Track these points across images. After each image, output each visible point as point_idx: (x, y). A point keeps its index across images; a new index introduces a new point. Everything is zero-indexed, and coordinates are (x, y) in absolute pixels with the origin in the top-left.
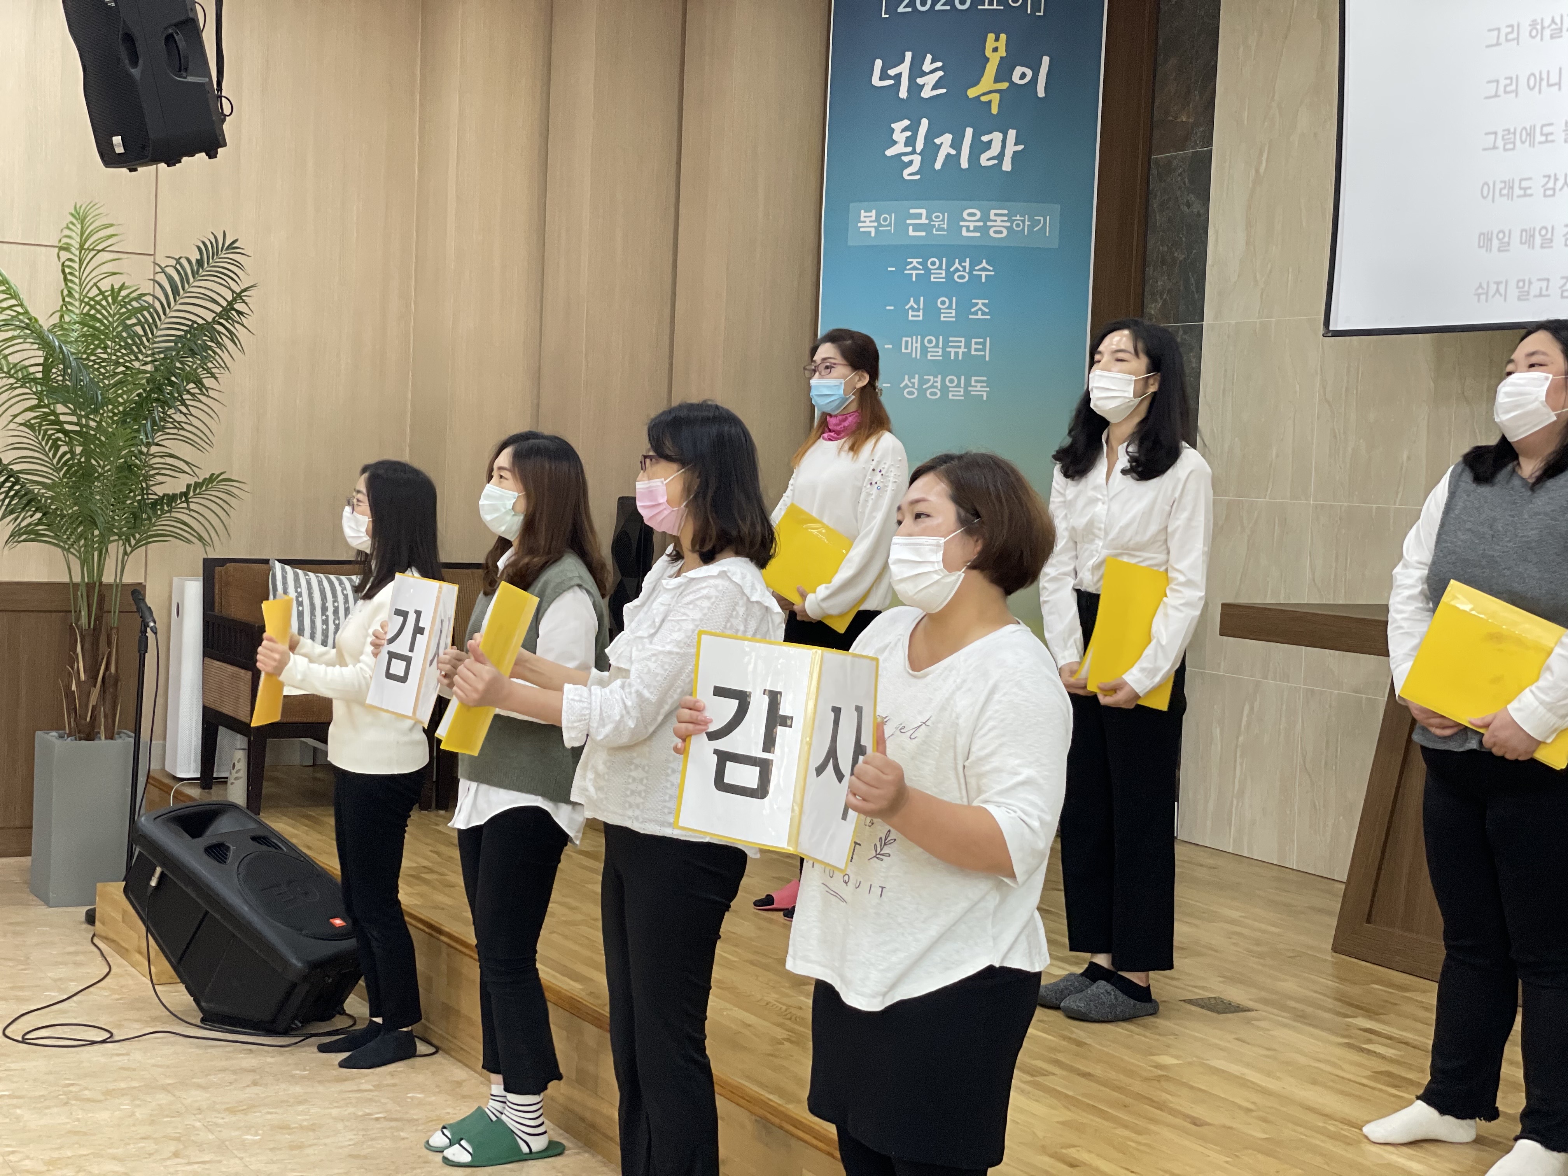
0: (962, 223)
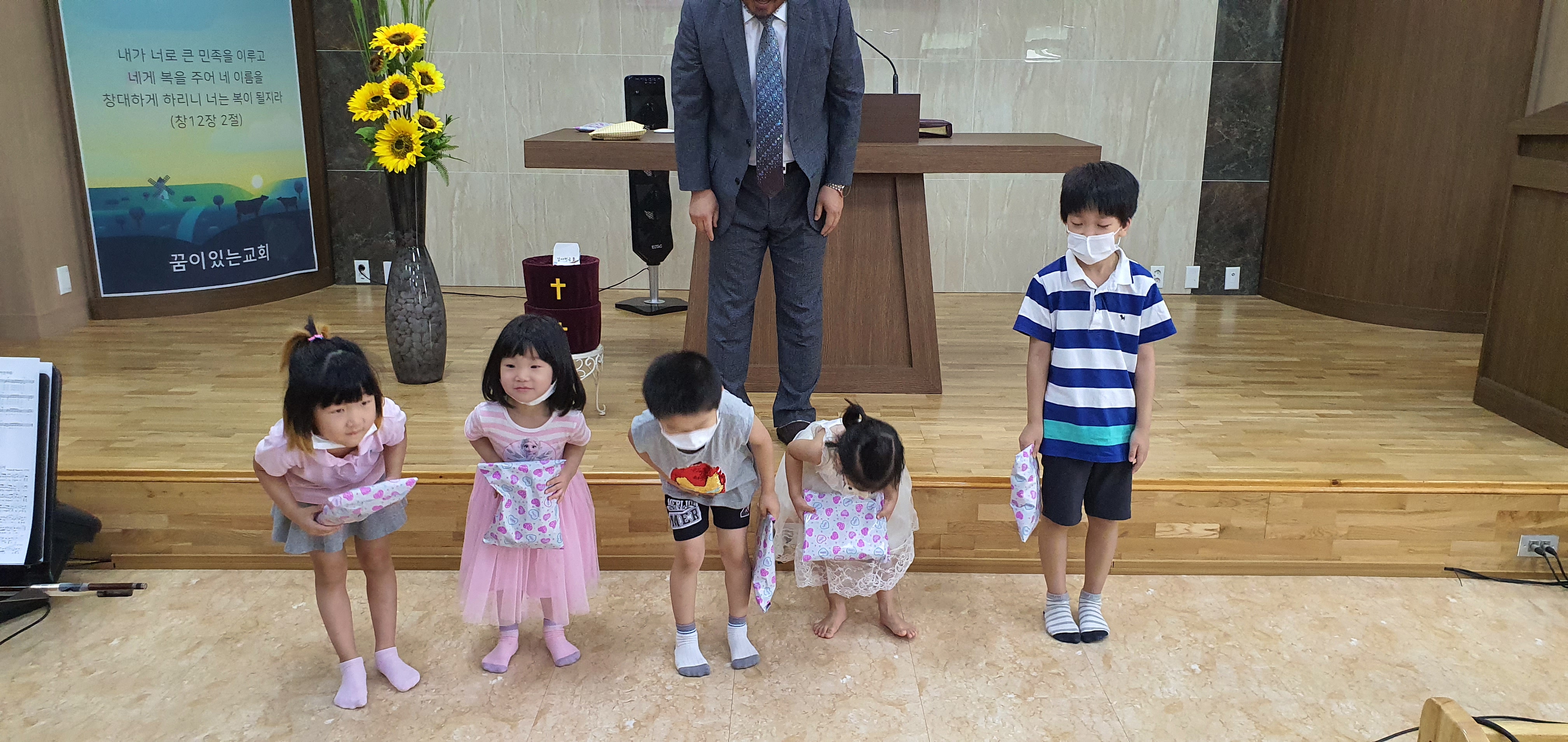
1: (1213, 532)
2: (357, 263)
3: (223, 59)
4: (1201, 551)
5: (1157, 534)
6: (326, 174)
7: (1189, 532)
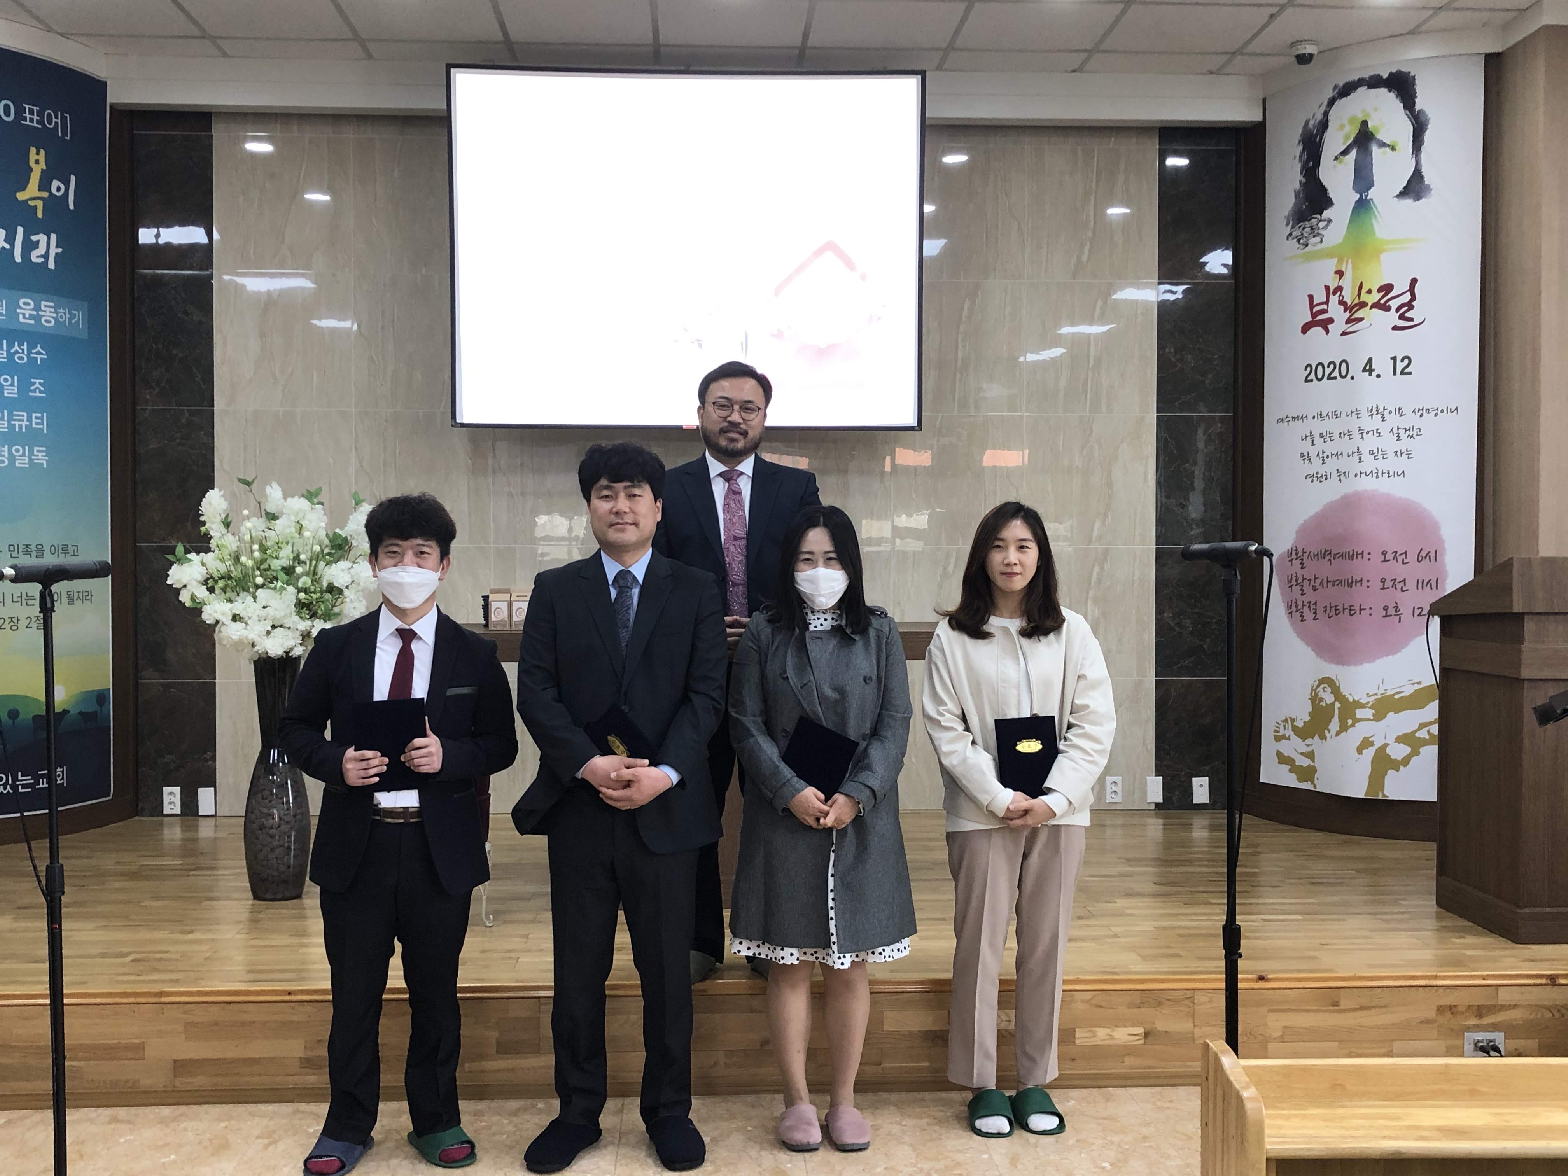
0: (18, 311)
1: (1138, 1038)
2: (166, 790)
3: (34, 554)
4: (1126, 1059)
5: (1077, 1041)
6: (137, 686)
7: (1112, 1037)
